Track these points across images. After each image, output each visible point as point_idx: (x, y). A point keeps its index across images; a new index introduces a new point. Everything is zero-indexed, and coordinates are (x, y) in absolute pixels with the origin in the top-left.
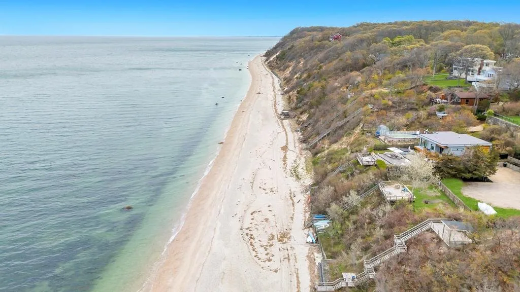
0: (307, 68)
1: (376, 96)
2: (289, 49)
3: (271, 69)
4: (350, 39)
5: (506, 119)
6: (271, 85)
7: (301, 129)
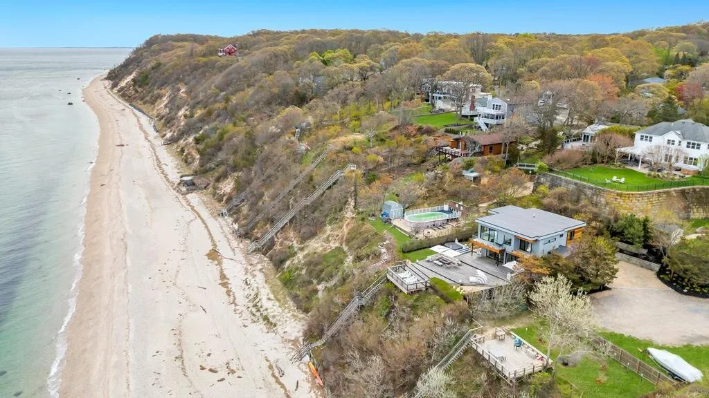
0: (200, 99)
1: (355, 148)
2: (153, 68)
3: (127, 100)
4: (258, 55)
5: (573, 177)
6: (138, 129)
7: (229, 210)
